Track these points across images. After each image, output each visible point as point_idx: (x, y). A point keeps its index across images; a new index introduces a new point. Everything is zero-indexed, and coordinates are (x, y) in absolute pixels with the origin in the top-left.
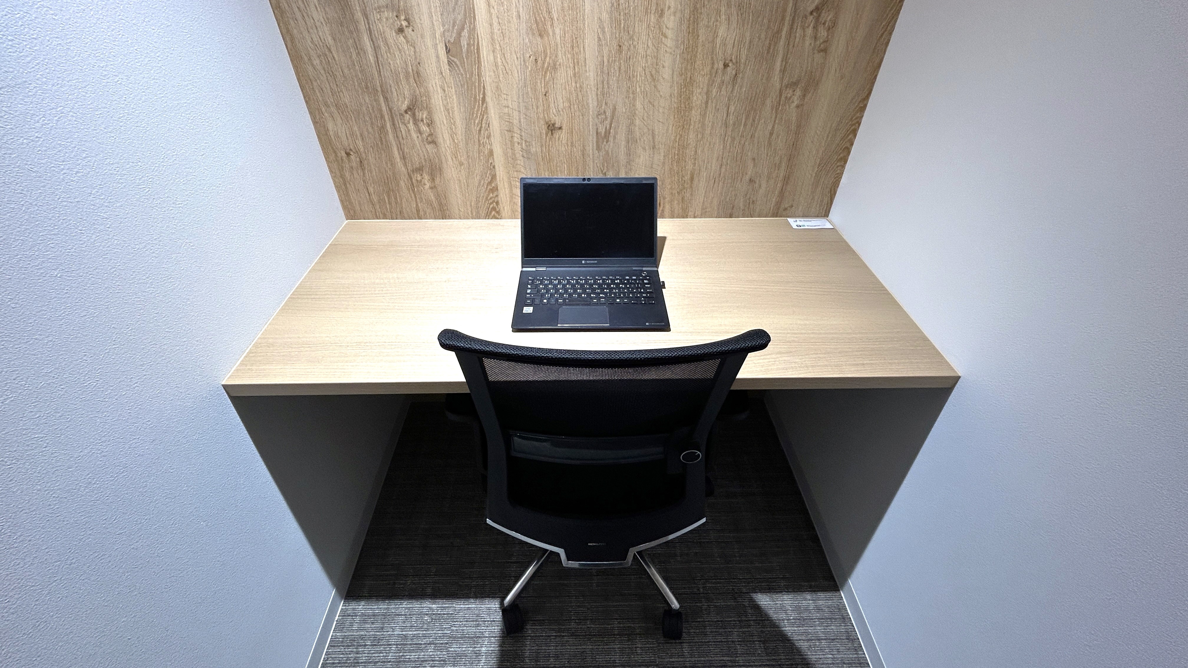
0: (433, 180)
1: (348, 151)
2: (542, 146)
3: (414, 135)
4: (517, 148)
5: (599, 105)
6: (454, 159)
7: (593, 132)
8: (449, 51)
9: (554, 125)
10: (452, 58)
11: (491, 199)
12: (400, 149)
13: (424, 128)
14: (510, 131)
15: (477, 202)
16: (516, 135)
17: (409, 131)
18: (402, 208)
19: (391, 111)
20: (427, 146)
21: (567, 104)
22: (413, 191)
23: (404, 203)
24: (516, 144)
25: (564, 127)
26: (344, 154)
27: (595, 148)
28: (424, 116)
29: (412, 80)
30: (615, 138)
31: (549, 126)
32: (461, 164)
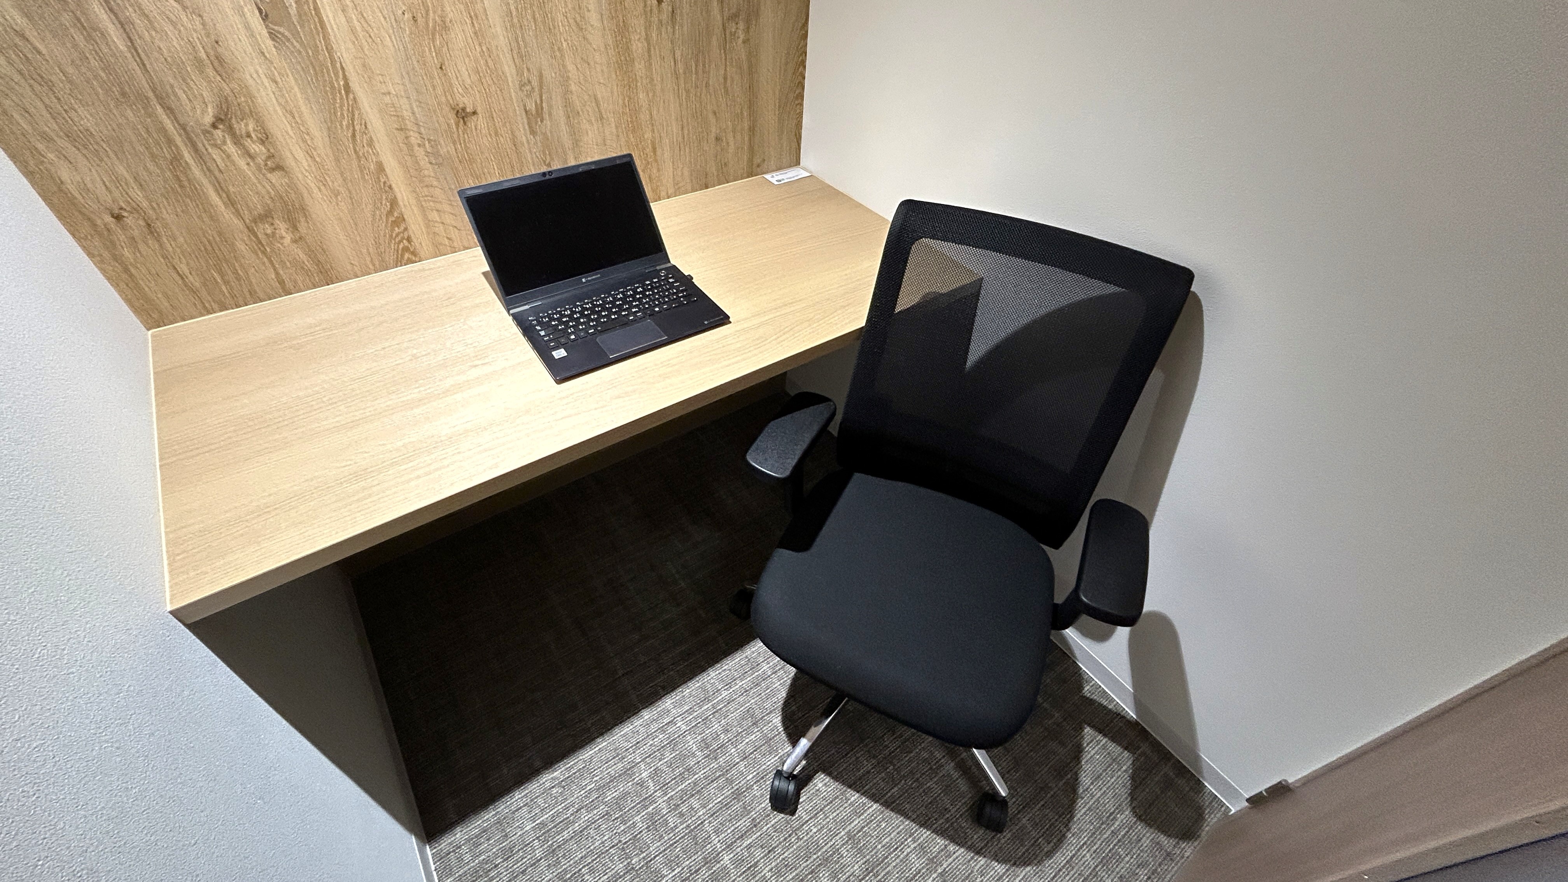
0: (295, 228)
1: (116, 211)
2: (454, 143)
3: (242, 163)
4: (420, 152)
5: (520, 72)
6: (322, 188)
7: (520, 111)
8: (266, 16)
9: (464, 109)
10: (276, 28)
11: (397, 235)
12: (220, 188)
13: (255, 148)
14: (401, 129)
15: (377, 244)
16: (412, 133)
17: (229, 156)
18: (251, 284)
19: (184, 129)
20: (269, 175)
21: (475, 78)
22: (264, 252)
23: (252, 277)
24: (416, 148)
25: (479, 110)
26: (109, 219)
27: (528, 133)
28: (251, 128)
29: (210, 72)
30: (550, 114)
31: (458, 111)
32: (337, 194)
